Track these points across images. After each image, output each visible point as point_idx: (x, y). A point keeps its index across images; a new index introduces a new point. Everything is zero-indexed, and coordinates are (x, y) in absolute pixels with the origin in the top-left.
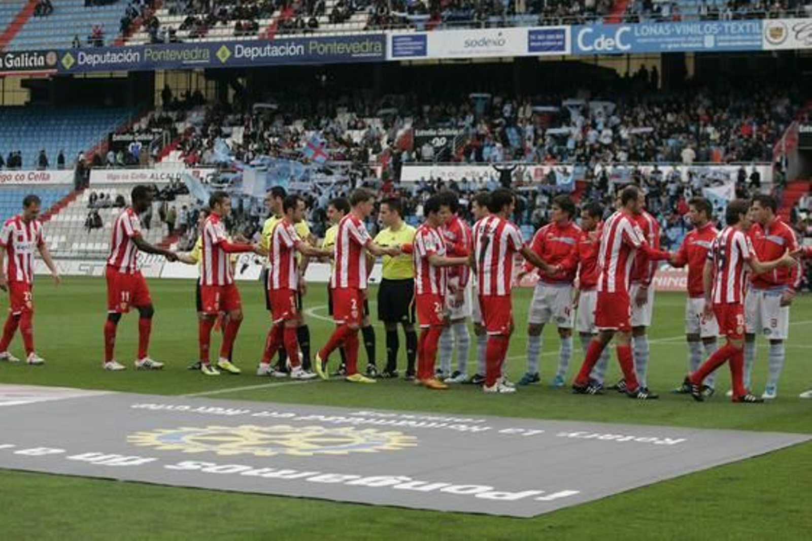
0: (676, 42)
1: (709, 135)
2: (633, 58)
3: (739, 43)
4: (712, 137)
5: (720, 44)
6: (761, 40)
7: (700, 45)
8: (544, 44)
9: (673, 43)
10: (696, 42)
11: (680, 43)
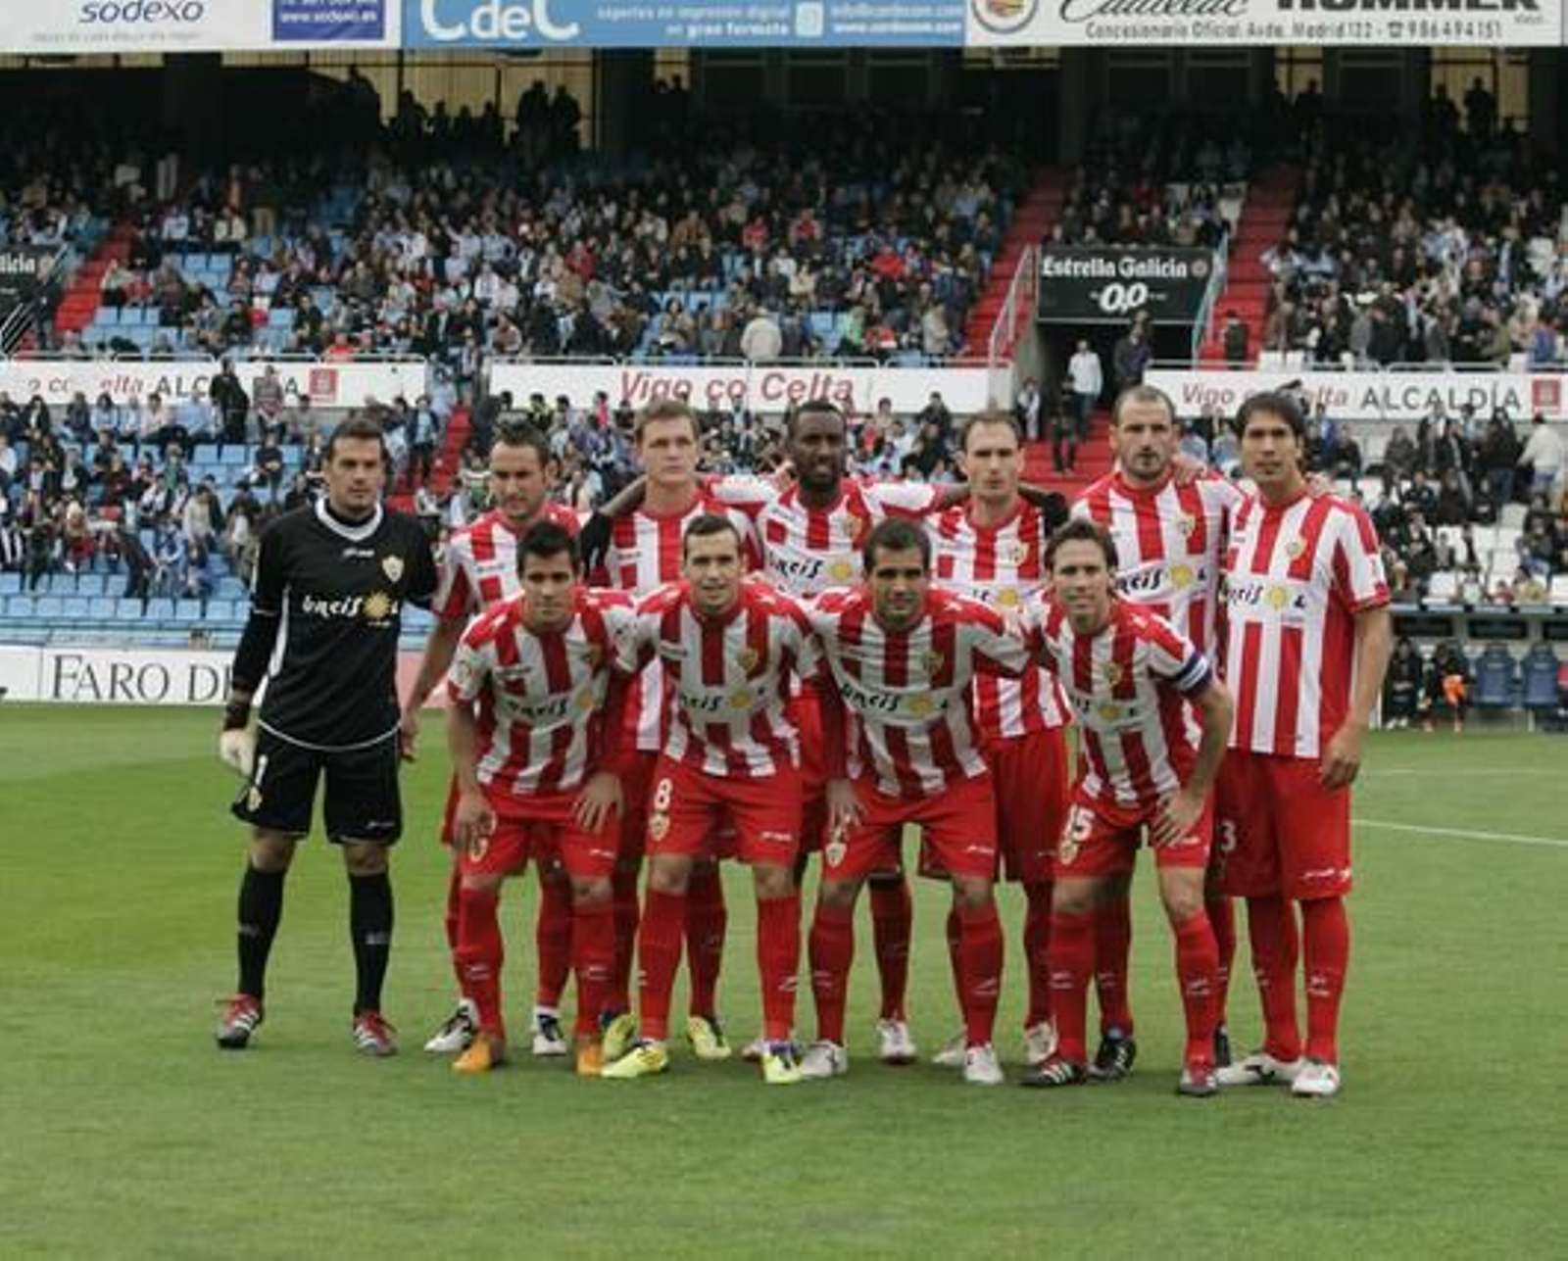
0: (713, 22)
1: (784, 281)
2: (413, 65)
3: (896, 27)
4: (795, 288)
5: (839, 28)
6: (961, 20)
7: (784, 30)
8: (319, 17)
9: (704, 21)
10: (771, 21)
11: (724, 22)
